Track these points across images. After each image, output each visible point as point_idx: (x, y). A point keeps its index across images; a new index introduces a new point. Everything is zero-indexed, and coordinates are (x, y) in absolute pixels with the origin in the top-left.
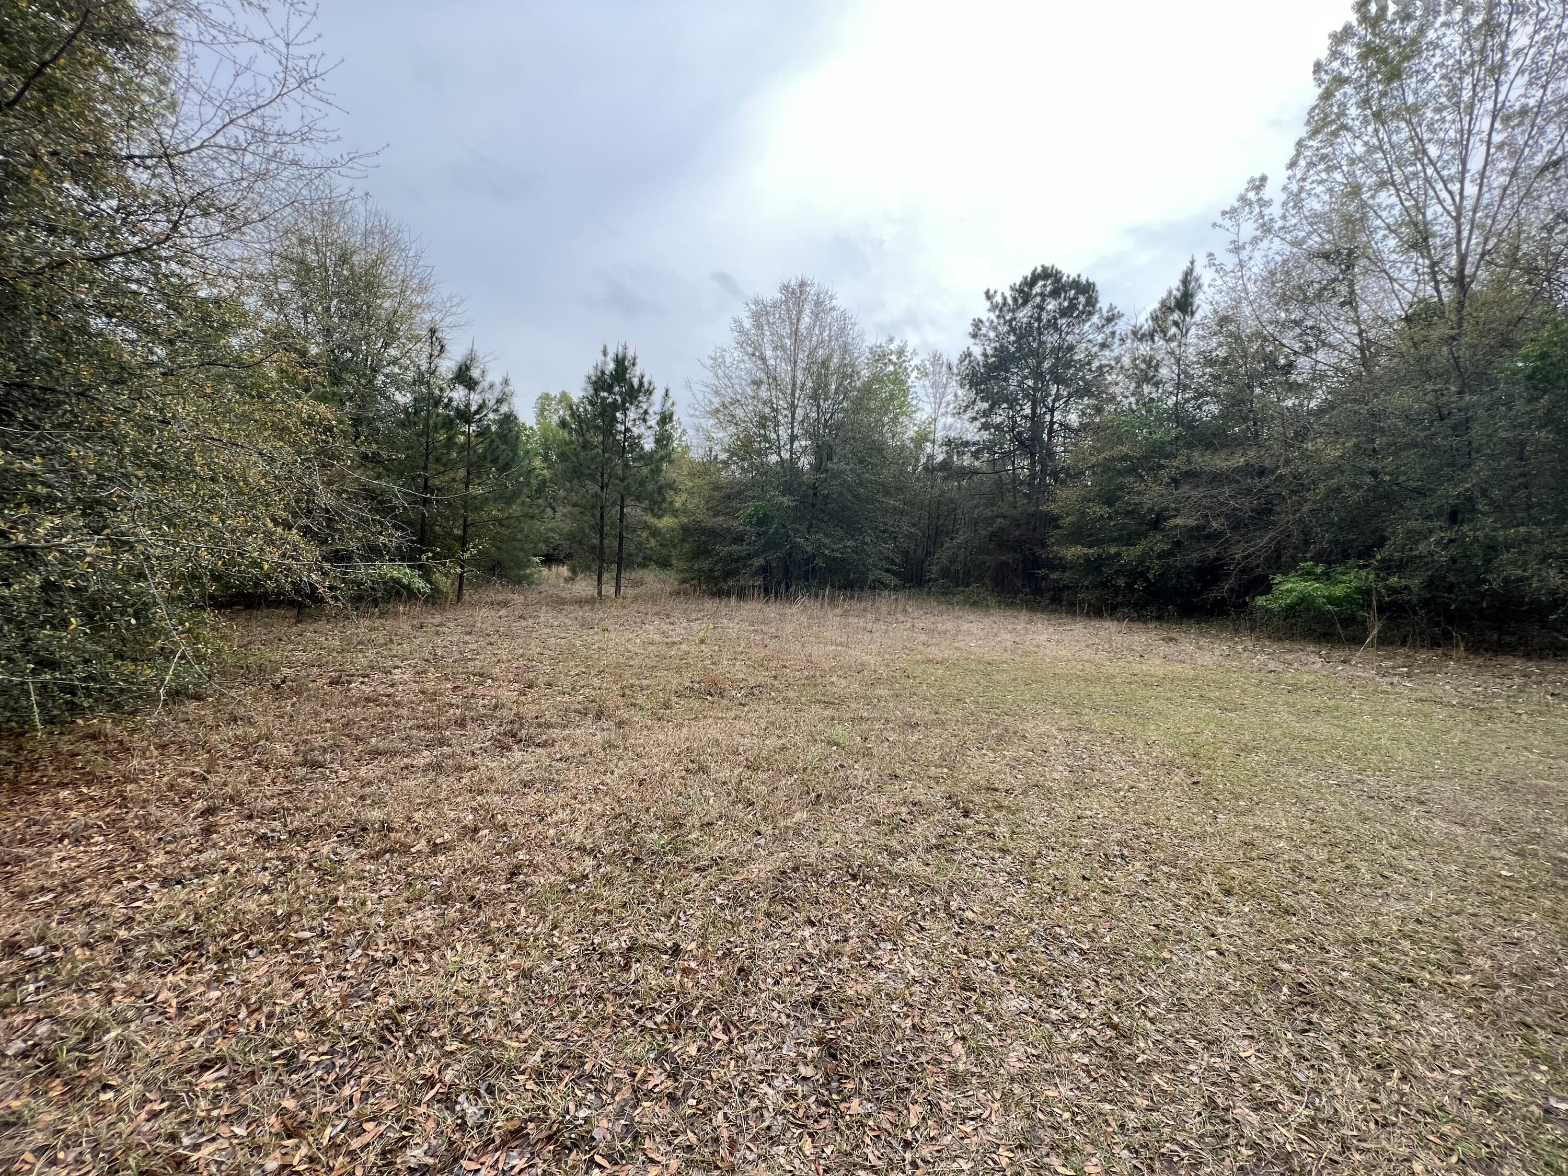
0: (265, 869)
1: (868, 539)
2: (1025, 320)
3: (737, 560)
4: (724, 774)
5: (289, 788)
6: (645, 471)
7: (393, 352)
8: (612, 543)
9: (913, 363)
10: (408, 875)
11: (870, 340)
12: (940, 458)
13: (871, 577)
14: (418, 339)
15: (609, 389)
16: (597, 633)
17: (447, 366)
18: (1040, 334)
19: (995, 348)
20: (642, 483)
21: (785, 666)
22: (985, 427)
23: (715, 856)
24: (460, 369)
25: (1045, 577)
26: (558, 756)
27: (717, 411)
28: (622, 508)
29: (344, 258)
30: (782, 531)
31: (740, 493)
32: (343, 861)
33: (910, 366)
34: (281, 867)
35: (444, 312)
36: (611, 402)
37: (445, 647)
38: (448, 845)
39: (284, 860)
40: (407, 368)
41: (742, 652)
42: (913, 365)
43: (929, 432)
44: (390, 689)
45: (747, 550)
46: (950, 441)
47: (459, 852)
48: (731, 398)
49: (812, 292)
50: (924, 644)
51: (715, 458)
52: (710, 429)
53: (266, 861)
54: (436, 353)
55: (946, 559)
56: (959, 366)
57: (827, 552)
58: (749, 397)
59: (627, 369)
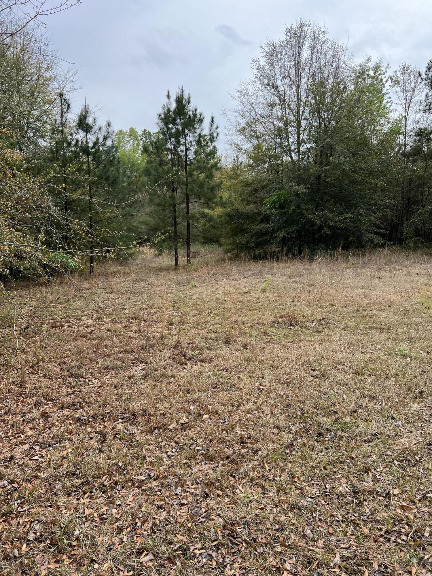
0: (91, 438)
1: (361, 211)
3: (265, 234)
4: (342, 378)
6: (202, 176)
9: (387, 75)
11: (357, 61)
12: (411, 146)
13: (365, 239)
14: (51, 103)
15: (173, 122)
16: (190, 288)
17: (72, 117)
20: (201, 186)
21: (332, 305)
23: (373, 432)
24: (80, 119)
27: (244, 129)
28: (188, 204)
30: (298, 211)
31: (263, 188)
32: (133, 434)
33: (385, 77)
34: (99, 437)
35: (66, 81)
36: (176, 131)
37: (102, 302)
38: (190, 424)
39: (98, 433)
40: (45, 122)
41: (296, 297)
42: (387, 77)
43: (401, 127)
44: (87, 329)
45: (273, 226)
46: (421, 132)
47: (198, 429)
48: (254, 119)
49: (309, 31)
50: (426, 285)
51: (241, 163)
52: (239, 142)
53: (89, 433)
54: (65, 110)
55: (419, 222)
56: (428, 72)
57: (332, 223)
58: (266, 117)
59: (185, 106)
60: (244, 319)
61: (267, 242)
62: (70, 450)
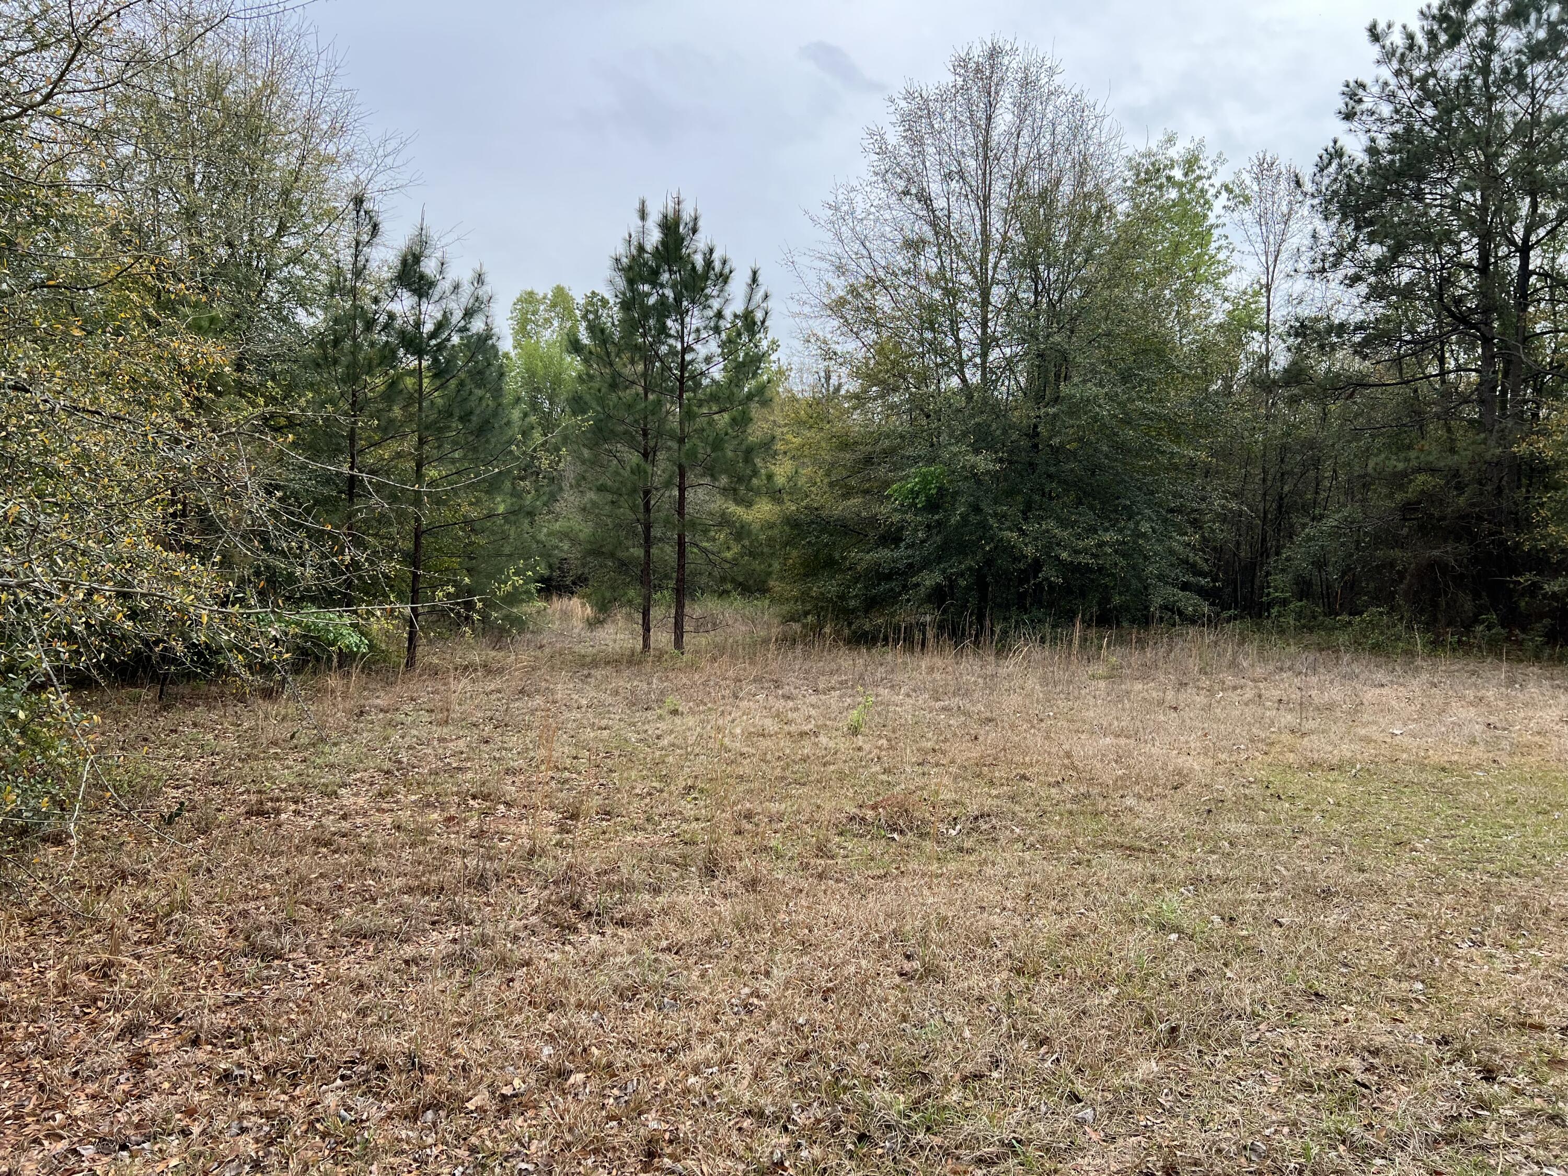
0: (243, 1130)
1: (1145, 527)
2: (1455, 75)
3: (888, 577)
4: (977, 982)
5: (235, 993)
6: (722, 419)
7: (293, 242)
8: (666, 553)
9: (1217, 181)
10: (473, 1150)
12: (1281, 360)
13: (1157, 601)
14: (333, 216)
15: (653, 278)
16: (660, 717)
17: (384, 258)
18: (1491, 99)
19: (1394, 135)
20: (717, 444)
21: (1024, 777)
22: (1377, 293)
23: (1007, 1136)
24: (404, 262)
25: (1534, 588)
26: (664, 944)
27: (841, 302)
28: (682, 490)
29: (216, 91)
30: (974, 519)
31: (888, 453)
32: (362, 1121)
33: (1212, 185)
34: (267, 1129)
35: (374, 166)
36: (657, 301)
37: (410, 747)
38: (524, 1099)
39: (268, 1115)
40: (316, 267)
41: (934, 750)
42: (1218, 185)
43: (1256, 311)
44: (344, 823)
45: (909, 557)
46: (1302, 325)
47: (546, 1111)
48: (867, 277)
49: (1014, 65)
50: (1292, 731)
51: (838, 389)
52: (829, 336)
53: (242, 1116)
54: (366, 238)
55: (1304, 560)
56: (1318, 178)
57: (1064, 555)
58: (900, 273)
59: (683, 239)
60: (774, 807)
61: (892, 598)
62: (174, 1162)
